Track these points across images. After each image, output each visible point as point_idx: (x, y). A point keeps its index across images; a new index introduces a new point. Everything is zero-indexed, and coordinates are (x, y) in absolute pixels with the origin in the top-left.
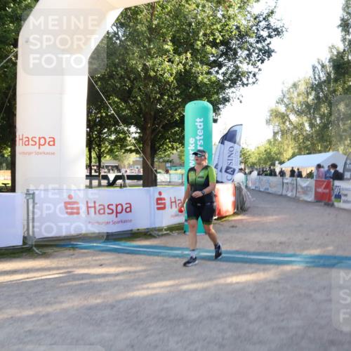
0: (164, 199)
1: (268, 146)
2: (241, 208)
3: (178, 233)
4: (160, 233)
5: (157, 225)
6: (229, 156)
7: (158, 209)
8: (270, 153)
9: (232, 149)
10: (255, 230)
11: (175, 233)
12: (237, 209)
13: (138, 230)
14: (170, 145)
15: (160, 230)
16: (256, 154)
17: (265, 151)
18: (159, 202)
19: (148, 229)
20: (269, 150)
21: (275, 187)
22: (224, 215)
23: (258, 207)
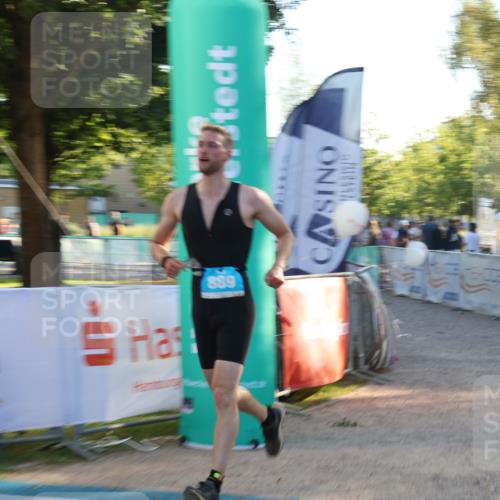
0: (108, 328)
1: (451, 143)
2: (368, 360)
3: (162, 446)
4: (100, 445)
5: (89, 418)
6: (320, 181)
7: (93, 360)
8: (457, 168)
9: (328, 156)
10: (421, 438)
11: (150, 446)
12: (356, 366)
13: (22, 433)
14: (106, 137)
15: (98, 432)
16: (409, 174)
17: (443, 159)
18: (93, 336)
19: (55, 429)
20: (453, 159)
21: (480, 288)
22: (315, 383)
23: (424, 360)
